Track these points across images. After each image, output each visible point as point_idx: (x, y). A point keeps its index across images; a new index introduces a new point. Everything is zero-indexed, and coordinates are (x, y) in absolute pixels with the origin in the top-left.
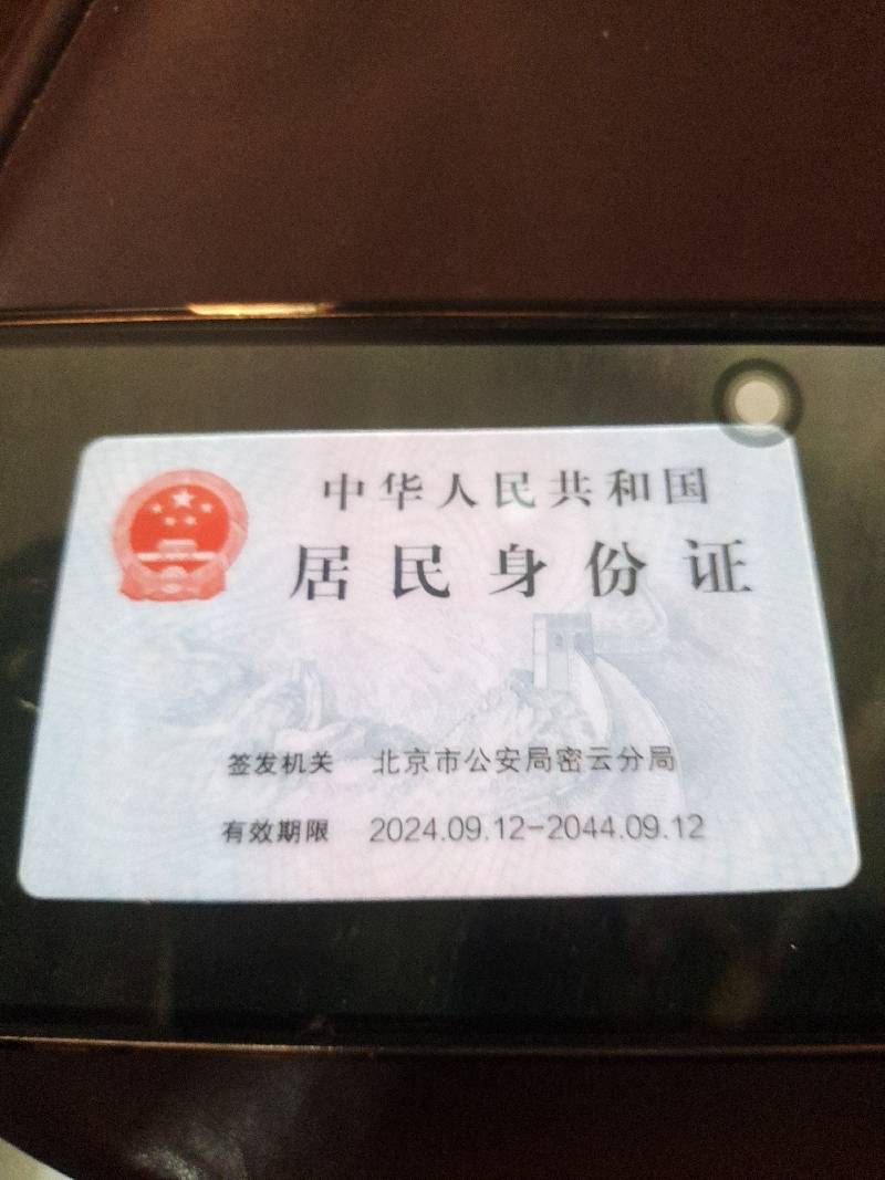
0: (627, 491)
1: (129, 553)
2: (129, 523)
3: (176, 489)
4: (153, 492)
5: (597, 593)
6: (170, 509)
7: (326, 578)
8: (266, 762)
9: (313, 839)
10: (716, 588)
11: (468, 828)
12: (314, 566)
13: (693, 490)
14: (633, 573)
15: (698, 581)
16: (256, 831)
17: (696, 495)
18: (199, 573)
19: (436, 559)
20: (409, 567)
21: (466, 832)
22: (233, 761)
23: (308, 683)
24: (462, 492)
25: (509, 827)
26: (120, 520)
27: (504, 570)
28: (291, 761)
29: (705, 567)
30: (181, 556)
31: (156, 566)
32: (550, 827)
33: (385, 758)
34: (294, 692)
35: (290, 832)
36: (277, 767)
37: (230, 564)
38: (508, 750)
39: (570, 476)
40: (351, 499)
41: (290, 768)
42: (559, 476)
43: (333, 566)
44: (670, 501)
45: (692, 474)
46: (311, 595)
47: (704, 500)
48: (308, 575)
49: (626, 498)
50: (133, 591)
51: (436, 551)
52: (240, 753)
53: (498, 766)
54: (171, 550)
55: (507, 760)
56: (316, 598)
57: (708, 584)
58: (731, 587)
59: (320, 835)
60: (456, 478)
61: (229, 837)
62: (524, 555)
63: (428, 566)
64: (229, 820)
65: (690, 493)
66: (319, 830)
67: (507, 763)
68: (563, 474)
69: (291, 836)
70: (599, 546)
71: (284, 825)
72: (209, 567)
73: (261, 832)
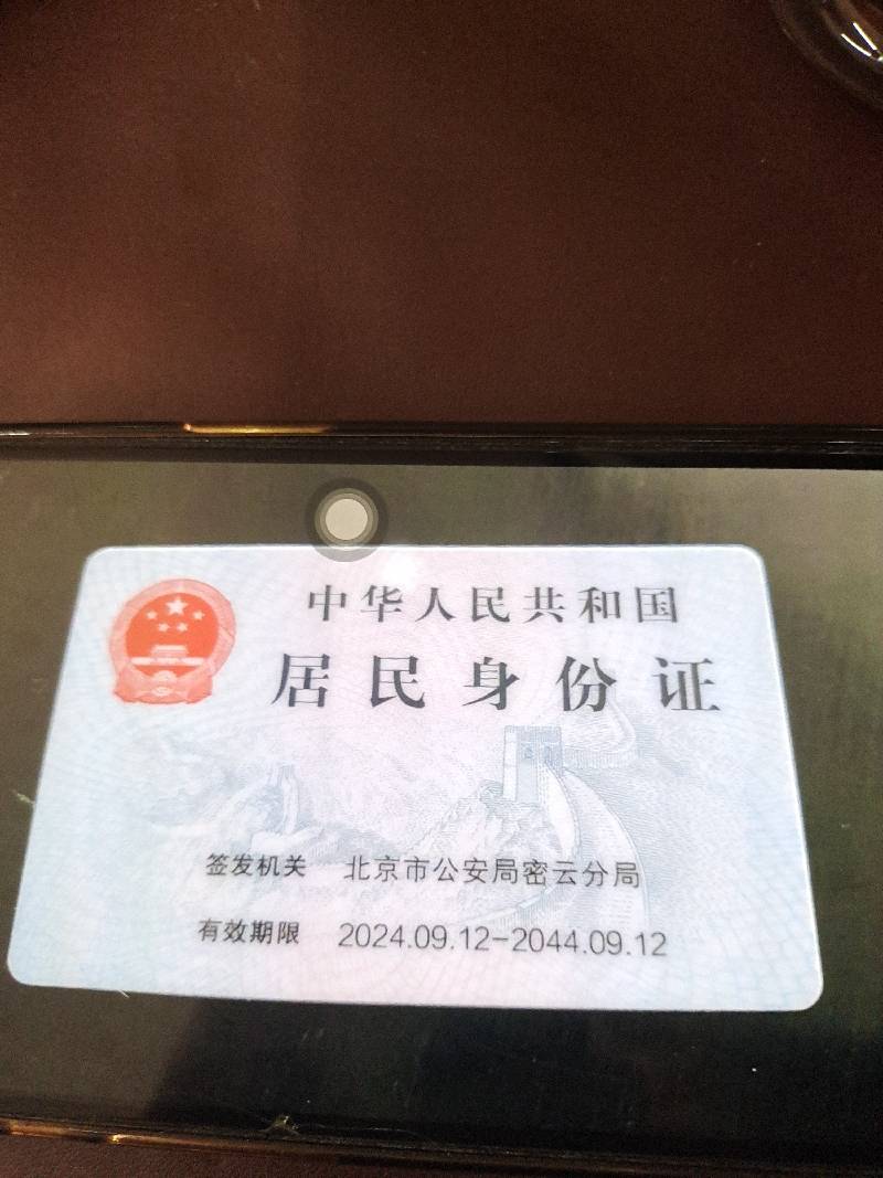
0: (599, 609)
1: (124, 656)
2: (125, 628)
3: (171, 598)
4: (150, 599)
5: (567, 707)
6: (164, 616)
7: (307, 686)
8: (242, 864)
9: (283, 941)
10: (684, 707)
11: (434, 937)
12: (296, 674)
13: (663, 609)
14: (602, 689)
15: (666, 699)
16: (230, 931)
17: (666, 614)
18: (187, 678)
19: (413, 670)
20: (386, 677)
21: (432, 941)
22: (211, 861)
23: (286, 787)
24: (439, 605)
25: (475, 938)
26: (117, 627)
27: (477, 683)
28: (267, 863)
29: (673, 686)
30: (172, 661)
31: (149, 670)
32: (514, 939)
33: (357, 863)
34: (273, 796)
35: (262, 934)
36: (253, 868)
37: (217, 670)
38: (476, 861)
39: (544, 593)
40: (334, 609)
41: (265, 870)
42: (533, 594)
43: (313, 674)
44: (641, 620)
45: (663, 593)
46: (292, 703)
47: (674, 619)
48: (290, 683)
49: (598, 616)
50: (125, 693)
51: (413, 661)
52: (218, 854)
53: (465, 876)
54: (163, 655)
55: (475, 870)
56: (296, 704)
57: (676, 702)
58: (699, 707)
59: (291, 938)
60: (434, 591)
61: (204, 935)
62: (498, 668)
63: (405, 677)
64: (206, 919)
65: (660, 611)
66: (290, 933)
67: (475, 873)
68: (537, 590)
69: (264, 936)
70: (570, 661)
71: (258, 926)
72: (197, 671)
73: (235, 931)
